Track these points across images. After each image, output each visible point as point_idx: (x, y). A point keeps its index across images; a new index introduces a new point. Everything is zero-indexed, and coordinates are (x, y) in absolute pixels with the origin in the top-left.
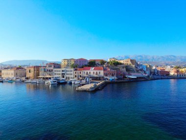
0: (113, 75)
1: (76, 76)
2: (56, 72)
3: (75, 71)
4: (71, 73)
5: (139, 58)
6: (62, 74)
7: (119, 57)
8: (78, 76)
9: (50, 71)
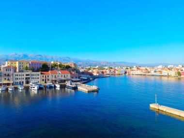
1: (43, 80)
2: (17, 77)
3: (42, 75)
4: (38, 77)
6: (26, 78)
7: (16, 54)
9: (8, 75)
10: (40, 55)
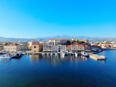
1: (67, 50)
2: (54, 48)
3: (67, 47)
4: (65, 48)
5: (65, 37)
6: (59, 49)
7: (54, 36)
8: (69, 50)
9: (51, 47)
10: (66, 36)
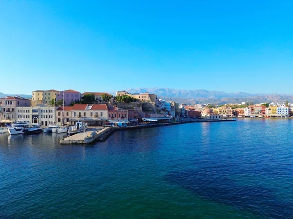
0: (123, 118)
1: (59, 120)
2: (20, 114)
3: (58, 112)
4: (51, 114)
6: (33, 116)
8: (63, 120)
9: (8, 111)
